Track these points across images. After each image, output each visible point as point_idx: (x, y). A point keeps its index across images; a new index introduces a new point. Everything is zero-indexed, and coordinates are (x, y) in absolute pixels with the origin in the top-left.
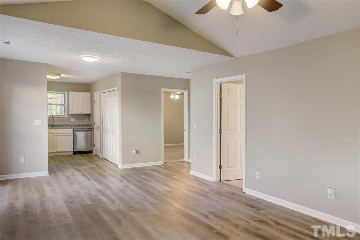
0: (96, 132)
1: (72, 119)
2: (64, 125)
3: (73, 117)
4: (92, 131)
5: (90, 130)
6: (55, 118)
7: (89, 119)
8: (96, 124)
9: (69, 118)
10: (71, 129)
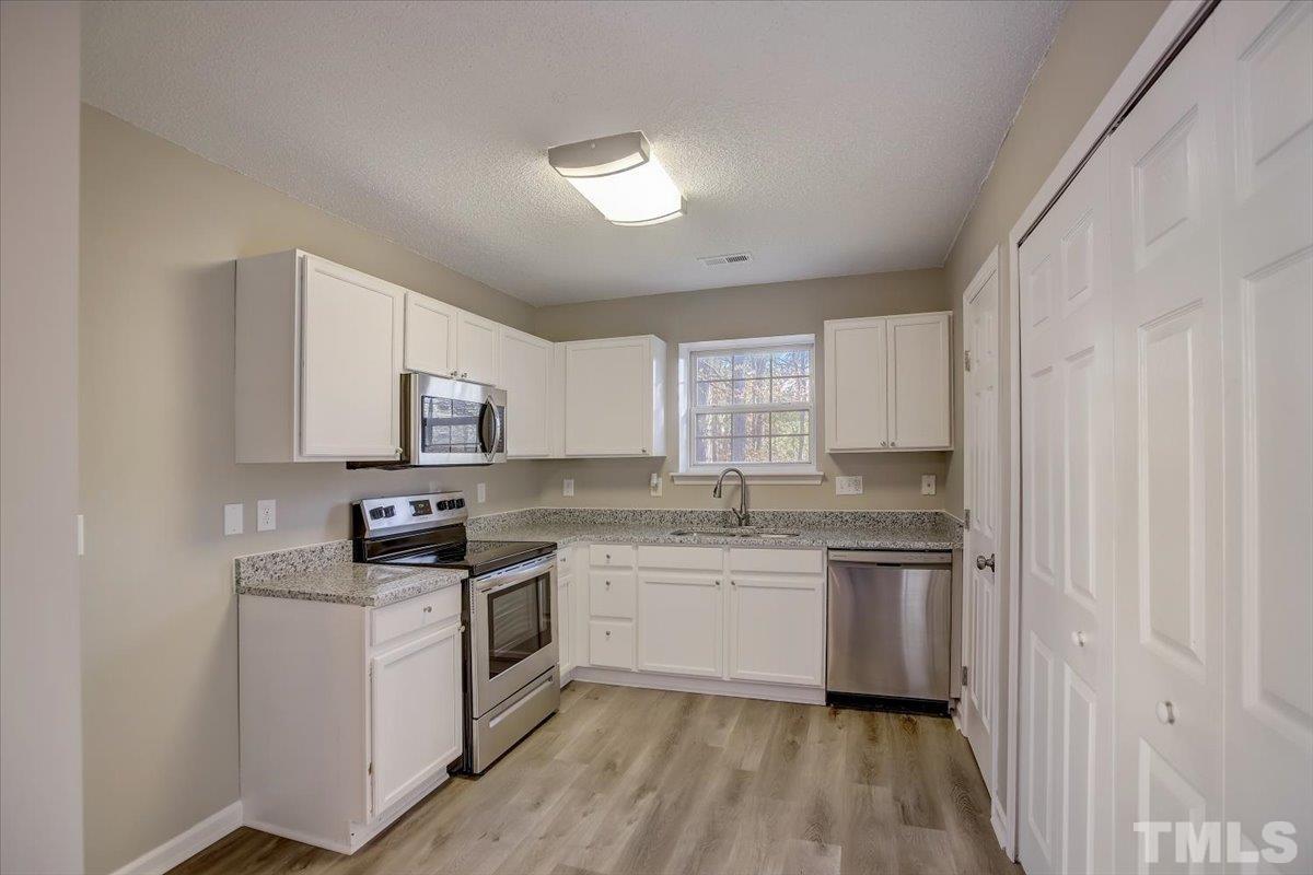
0: (978, 589)
1: (844, 486)
2: (800, 514)
3: (847, 473)
4: (949, 566)
5: (936, 558)
6: (753, 477)
7: (941, 481)
8: (974, 524)
9: (824, 478)
10: (810, 547)
